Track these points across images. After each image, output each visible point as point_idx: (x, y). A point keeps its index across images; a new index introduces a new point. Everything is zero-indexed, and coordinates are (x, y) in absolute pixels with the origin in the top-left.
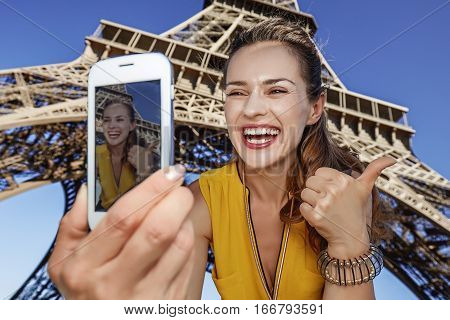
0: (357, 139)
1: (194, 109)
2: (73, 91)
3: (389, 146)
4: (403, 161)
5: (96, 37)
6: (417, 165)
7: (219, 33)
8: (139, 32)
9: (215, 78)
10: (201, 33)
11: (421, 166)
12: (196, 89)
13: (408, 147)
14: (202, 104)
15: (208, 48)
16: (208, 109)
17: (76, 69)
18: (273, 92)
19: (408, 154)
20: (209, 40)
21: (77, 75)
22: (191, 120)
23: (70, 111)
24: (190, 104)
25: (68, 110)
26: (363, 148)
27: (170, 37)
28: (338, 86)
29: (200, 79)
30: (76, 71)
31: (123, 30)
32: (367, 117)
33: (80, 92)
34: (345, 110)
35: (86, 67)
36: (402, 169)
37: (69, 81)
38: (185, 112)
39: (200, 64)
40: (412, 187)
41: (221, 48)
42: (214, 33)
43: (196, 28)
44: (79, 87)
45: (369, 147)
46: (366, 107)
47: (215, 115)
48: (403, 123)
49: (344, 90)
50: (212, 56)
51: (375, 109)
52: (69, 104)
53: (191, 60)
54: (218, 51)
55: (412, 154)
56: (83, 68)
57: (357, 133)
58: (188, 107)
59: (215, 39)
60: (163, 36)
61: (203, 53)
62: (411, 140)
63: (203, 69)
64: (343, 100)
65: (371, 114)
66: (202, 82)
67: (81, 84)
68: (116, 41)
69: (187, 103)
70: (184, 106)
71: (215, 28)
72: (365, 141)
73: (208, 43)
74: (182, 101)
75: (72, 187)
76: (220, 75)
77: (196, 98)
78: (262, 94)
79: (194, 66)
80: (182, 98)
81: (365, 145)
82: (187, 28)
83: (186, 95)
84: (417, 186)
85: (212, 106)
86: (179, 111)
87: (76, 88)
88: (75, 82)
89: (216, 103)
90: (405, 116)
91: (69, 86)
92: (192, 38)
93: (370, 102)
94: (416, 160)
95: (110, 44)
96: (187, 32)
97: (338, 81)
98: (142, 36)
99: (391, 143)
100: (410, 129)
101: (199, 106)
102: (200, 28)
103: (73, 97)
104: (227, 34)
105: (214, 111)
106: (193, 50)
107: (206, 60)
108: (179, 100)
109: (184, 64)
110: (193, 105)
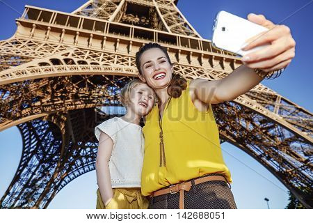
0: (213, 69)
1: (104, 63)
2: (13, 60)
5: (24, 18)
7: (114, 8)
8: (55, 12)
9: (115, 40)
10: (101, 9)
12: (103, 49)
14: (109, 59)
15: (107, 19)
16: (113, 62)
17: (13, 43)
20: (107, 13)
21: (14, 48)
22: (103, 71)
23: (14, 74)
24: (100, 60)
25: (12, 74)
27: (79, 14)
28: (196, 36)
30: (13, 45)
31: (43, 12)
32: (217, 55)
33: (19, 60)
34: (202, 52)
35: (20, 41)
37: (9, 53)
38: (98, 66)
39: (103, 31)
40: (249, 96)
41: (116, 19)
42: (109, 8)
43: (96, 6)
44: (18, 57)
45: (220, 74)
47: (119, 66)
49: (201, 39)
50: (110, 24)
52: (12, 69)
53: (97, 29)
54: (114, 21)
56: (18, 43)
57: (212, 66)
58: (100, 62)
60: (74, 14)
61: (104, 23)
63: (106, 34)
64: (201, 45)
67: (19, 54)
68: (40, 20)
69: (98, 59)
70: (97, 61)
71: (110, 5)
72: (218, 71)
73: (107, 16)
74: (94, 59)
75: (25, 128)
76: (118, 37)
77: (104, 55)
79: (99, 33)
80: (95, 56)
82: (90, 6)
83: (97, 54)
84: (251, 95)
85: (116, 59)
86: (93, 65)
87: (15, 58)
88: (14, 53)
89: (118, 57)
92: (95, 13)
96: (90, 9)
97: (196, 33)
98: (58, 14)
101: (107, 61)
102: (99, 5)
104: (119, 8)
105: (117, 62)
106: (97, 21)
107: (107, 28)
108: (92, 58)
109: (93, 32)
110: (103, 60)
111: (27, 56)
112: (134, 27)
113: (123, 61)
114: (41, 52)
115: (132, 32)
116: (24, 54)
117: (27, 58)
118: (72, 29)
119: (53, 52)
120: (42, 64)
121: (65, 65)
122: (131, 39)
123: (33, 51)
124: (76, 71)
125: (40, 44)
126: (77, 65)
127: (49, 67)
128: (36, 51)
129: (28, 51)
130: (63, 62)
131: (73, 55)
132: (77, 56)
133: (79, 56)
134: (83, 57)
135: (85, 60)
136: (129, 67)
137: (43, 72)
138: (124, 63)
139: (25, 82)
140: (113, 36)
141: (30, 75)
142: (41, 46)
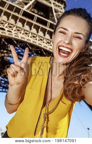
1: (15, 32)
7: (28, 2)
9: (25, 21)
12: (17, 24)
14: (18, 30)
15: (23, 8)
16: (21, 33)
22: (14, 36)
27: (7, 0)
29: (18, 20)
38: (11, 33)
39: (19, 14)
42: (26, 1)
47: (24, 36)
50: (24, 11)
53: (15, 12)
54: (27, 9)
58: (13, 31)
59: (26, 4)
61: (21, 9)
63: (20, 16)
66: (19, 21)
69: (12, 30)
70: (11, 30)
73: (23, 5)
74: (10, 28)
76: (27, 19)
77: (16, 28)
78: (72, 36)
79: (16, 14)
80: (10, 27)
83: (12, 26)
85: (22, 32)
86: (9, 32)
89: (24, 31)
92: (17, 2)
101: (17, 31)
104: (31, 3)
105: (23, 34)
106: (16, 7)
107: (21, 12)
108: (9, 28)
109: (12, 13)
110: (15, 31)
112: (37, 16)
113: (26, 34)
115: (35, 19)
122: (34, 22)
133: (2, 25)
134: (4, 26)
135: (4, 28)
136: (29, 38)
138: (27, 35)
140: (24, 18)
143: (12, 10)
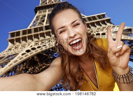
0: (96, 28)
2: (11, 57)
3: (106, 26)
4: (112, 28)
5: (10, 38)
6: (116, 27)
7: (44, 19)
8: (21, 30)
9: (49, 32)
10: (39, 21)
11: (118, 26)
13: (111, 23)
15: (43, 25)
16: (52, 42)
17: (9, 50)
18: (75, 26)
19: (112, 25)
20: (42, 22)
21: (10, 52)
22: (49, 47)
23: (13, 63)
24: (46, 43)
25: (12, 63)
26: (100, 30)
27: (30, 27)
28: (84, 16)
30: (9, 51)
31: (17, 32)
32: (96, 21)
33: (13, 56)
34: (89, 22)
35: (11, 48)
36: (113, 30)
37: (9, 55)
38: (46, 46)
39: (43, 30)
41: (47, 23)
42: (42, 20)
43: (36, 21)
44: (12, 55)
45: (101, 29)
46: (94, 18)
48: (106, 17)
49: (86, 17)
50: (45, 26)
51: (97, 18)
52: (12, 61)
53: (40, 31)
55: (113, 24)
56: (11, 49)
57: (96, 27)
59: (43, 21)
60: (29, 28)
61: (42, 27)
62: (111, 21)
63: (45, 31)
65: (96, 19)
66: (46, 35)
67: (12, 54)
68: (16, 36)
69: (45, 43)
70: (45, 44)
71: (42, 18)
73: (42, 23)
74: (43, 43)
76: (50, 30)
77: (47, 40)
78: (72, 28)
79: (42, 32)
81: (100, 29)
82: (34, 22)
83: (44, 41)
85: (53, 40)
87: (12, 56)
88: (10, 54)
90: (106, 15)
91: (9, 56)
92: (37, 24)
93: (94, 16)
94: (115, 26)
95: (15, 38)
96: (35, 23)
98: (23, 31)
99: (106, 24)
100: (109, 18)
101: (49, 42)
102: (38, 20)
103: (12, 59)
104: (46, 18)
106: (39, 27)
107: (44, 28)
109: (39, 33)
110: (47, 43)
111: (16, 53)
114: (21, 49)
116: (14, 53)
117: (16, 54)
118: (30, 34)
119: (26, 48)
120: (23, 54)
121: (32, 51)
123: (18, 50)
124: (38, 52)
125: (19, 46)
126: (37, 49)
127: (26, 54)
128: (19, 50)
129: (15, 51)
130: (31, 50)
131: (34, 46)
132: (36, 45)
133: (37, 45)
134: (39, 45)
135: (40, 45)
137: (24, 58)
139: (18, 65)
140: (48, 31)
141: (20, 61)
142: (20, 47)
143: (37, 31)
